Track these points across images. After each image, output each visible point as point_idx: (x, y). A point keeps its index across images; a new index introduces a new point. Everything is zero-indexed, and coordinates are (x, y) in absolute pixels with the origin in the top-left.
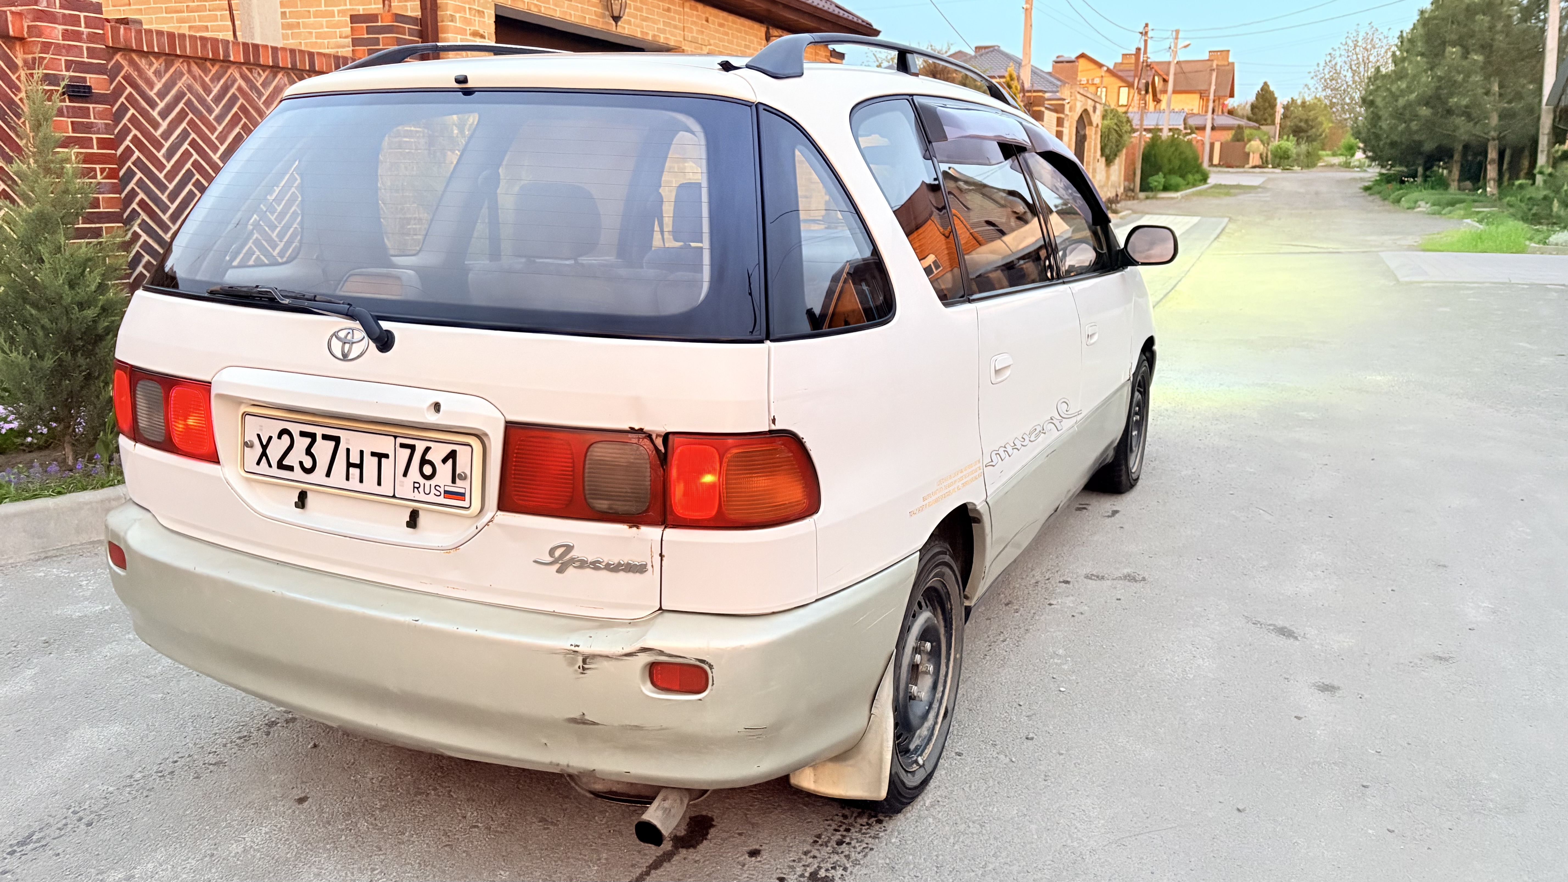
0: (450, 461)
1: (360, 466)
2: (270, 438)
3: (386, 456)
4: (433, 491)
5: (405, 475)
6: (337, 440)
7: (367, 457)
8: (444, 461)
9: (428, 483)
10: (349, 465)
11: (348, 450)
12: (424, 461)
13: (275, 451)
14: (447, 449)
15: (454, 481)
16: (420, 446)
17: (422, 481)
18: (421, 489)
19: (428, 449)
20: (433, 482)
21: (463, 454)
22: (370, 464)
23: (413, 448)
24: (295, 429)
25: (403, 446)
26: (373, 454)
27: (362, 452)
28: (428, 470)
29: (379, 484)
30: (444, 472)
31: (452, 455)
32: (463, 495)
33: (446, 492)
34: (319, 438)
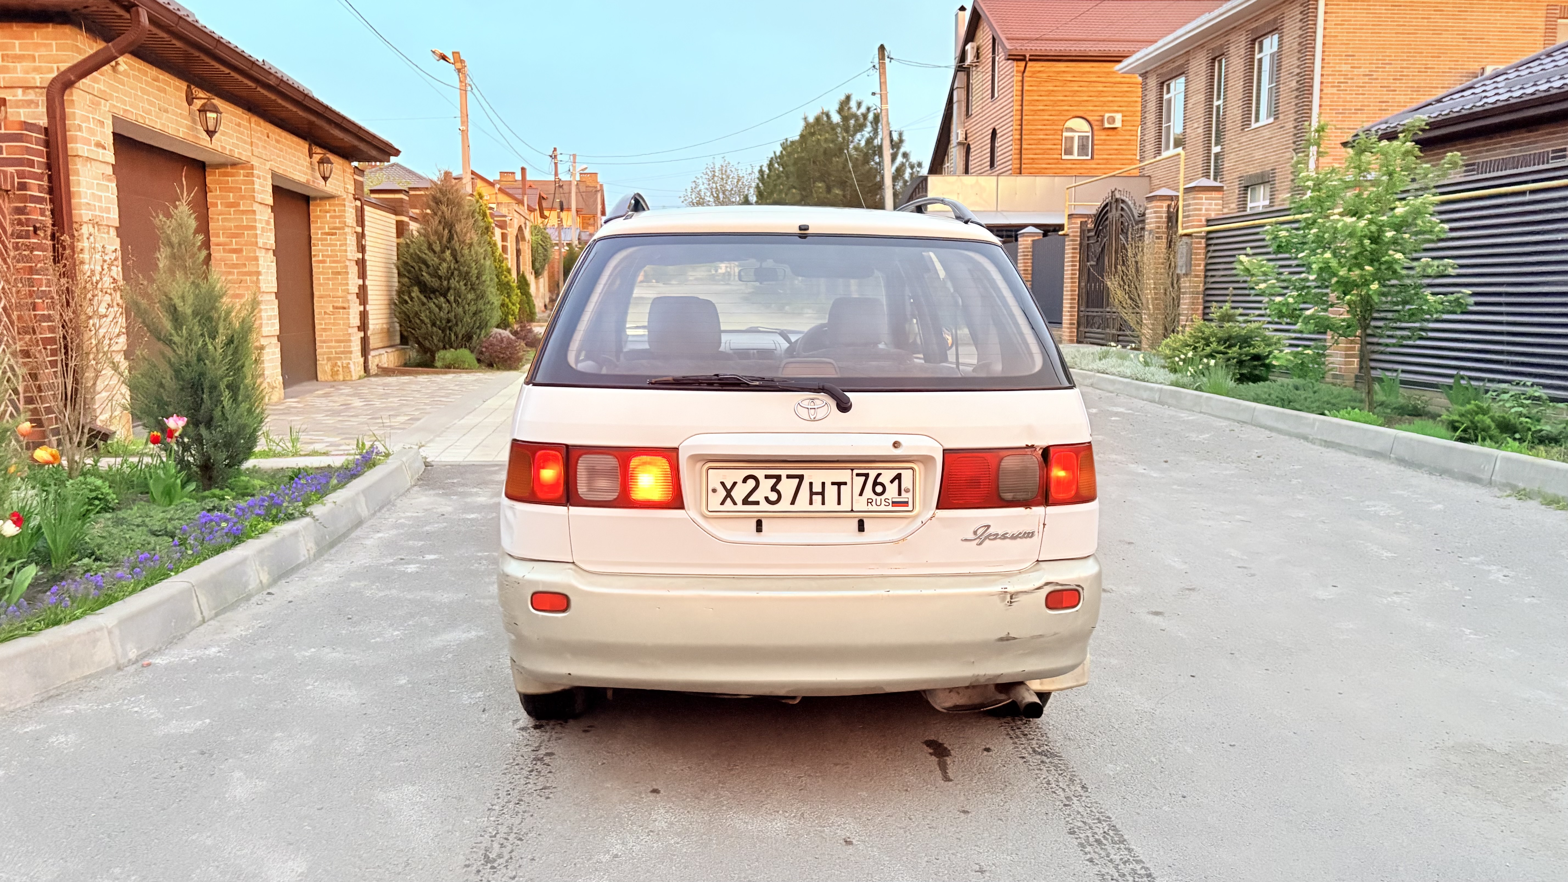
0: (897, 481)
1: (822, 494)
2: (735, 484)
3: (845, 484)
4: (883, 503)
5: (861, 494)
6: (801, 478)
7: (828, 486)
8: (892, 482)
9: (879, 498)
10: (812, 493)
11: (811, 484)
12: (875, 483)
13: (739, 493)
14: (893, 473)
15: (900, 494)
16: (873, 474)
17: (874, 497)
18: (874, 503)
19: (879, 475)
20: (883, 497)
21: (906, 476)
22: (831, 491)
23: (867, 476)
24: (760, 474)
25: (858, 475)
26: (833, 484)
27: (823, 484)
28: (879, 489)
29: (839, 503)
30: (892, 489)
31: (898, 477)
32: (907, 502)
33: (893, 502)
34: (784, 478)
